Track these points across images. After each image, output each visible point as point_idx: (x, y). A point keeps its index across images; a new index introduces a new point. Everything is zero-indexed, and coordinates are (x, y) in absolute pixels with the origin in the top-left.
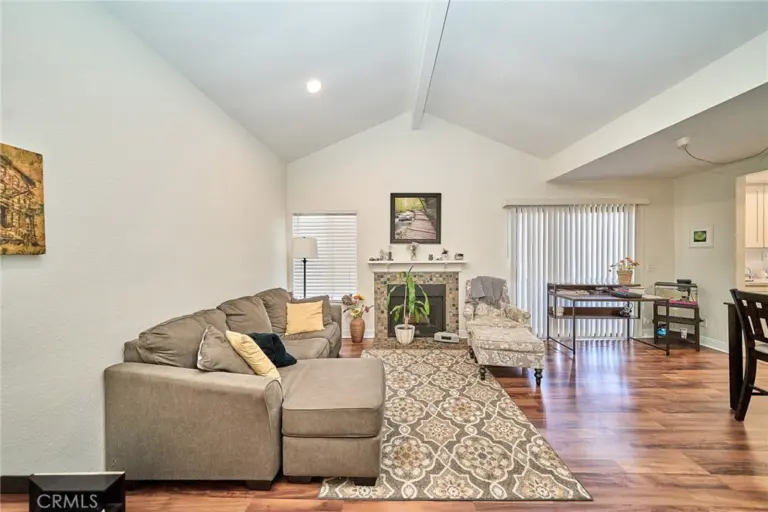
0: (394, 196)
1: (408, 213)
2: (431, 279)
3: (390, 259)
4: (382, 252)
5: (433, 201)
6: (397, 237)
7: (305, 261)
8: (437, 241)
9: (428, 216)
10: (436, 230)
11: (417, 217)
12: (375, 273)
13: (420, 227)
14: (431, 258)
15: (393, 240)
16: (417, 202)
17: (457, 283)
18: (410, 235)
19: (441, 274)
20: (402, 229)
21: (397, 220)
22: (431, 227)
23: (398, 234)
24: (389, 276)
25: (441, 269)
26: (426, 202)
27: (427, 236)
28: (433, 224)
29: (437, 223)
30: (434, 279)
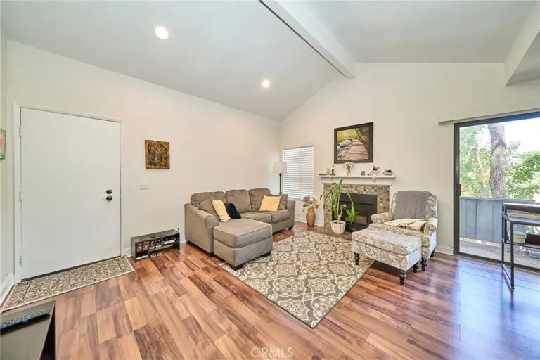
0: (336, 130)
1: (347, 141)
2: (365, 190)
3: (333, 174)
4: (328, 169)
5: (367, 129)
6: (338, 159)
7: (280, 175)
8: (370, 160)
9: (362, 141)
10: (369, 154)
11: (354, 143)
12: (325, 184)
13: (357, 149)
14: (363, 173)
15: (335, 162)
16: (354, 132)
17: (388, 195)
18: (348, 157)
19: (373, 187)
20: (342, 153)
21: (338, 147)
22: (365, 150)
23: (340, 157)
24: (333, 186)
25: (372, 183)
26: (360, 131)
27: (360, 157)
28: (366, 148)
29: (369, 146)
30: (367, 190)
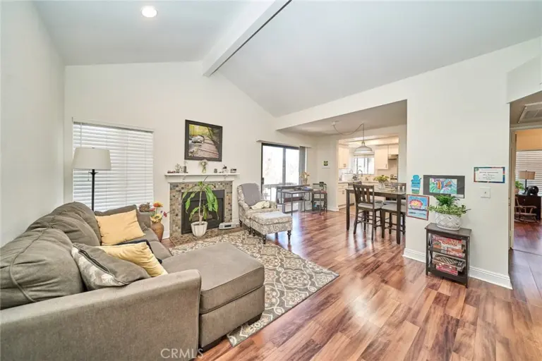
0: (188, 123)
1: (199, 137)
2: (215, 187)
3: (185, 171)
4: (178, 166)
5: (216, 131)
6: (190, 154)
7: (93, 173)
8: (220, 160)
9: (213, 141)
10: (218, 152)
11: (206, 141)
12: (171, 184)
13: (207, 148)
14: (216, 171)
15: (187, 157)
16: (206, 130)
17: (232, 189)
18: (200, 154)
19: (221, 183)
20: (194, 149)
21: (190, 142)
22: (215, 149)
23: (192, 153)
24: (183, 186)
25: (222, 179)
26: (212, 131)
27: (212, 156)
28: (216, 148)
29: (219, 146)
30: (217, 186)
